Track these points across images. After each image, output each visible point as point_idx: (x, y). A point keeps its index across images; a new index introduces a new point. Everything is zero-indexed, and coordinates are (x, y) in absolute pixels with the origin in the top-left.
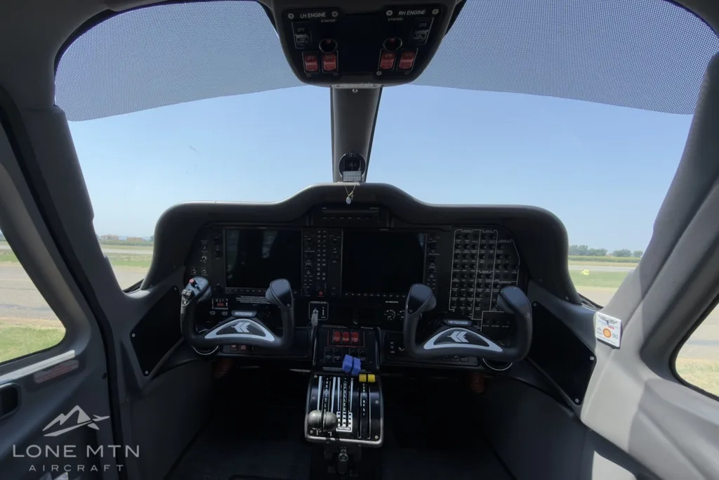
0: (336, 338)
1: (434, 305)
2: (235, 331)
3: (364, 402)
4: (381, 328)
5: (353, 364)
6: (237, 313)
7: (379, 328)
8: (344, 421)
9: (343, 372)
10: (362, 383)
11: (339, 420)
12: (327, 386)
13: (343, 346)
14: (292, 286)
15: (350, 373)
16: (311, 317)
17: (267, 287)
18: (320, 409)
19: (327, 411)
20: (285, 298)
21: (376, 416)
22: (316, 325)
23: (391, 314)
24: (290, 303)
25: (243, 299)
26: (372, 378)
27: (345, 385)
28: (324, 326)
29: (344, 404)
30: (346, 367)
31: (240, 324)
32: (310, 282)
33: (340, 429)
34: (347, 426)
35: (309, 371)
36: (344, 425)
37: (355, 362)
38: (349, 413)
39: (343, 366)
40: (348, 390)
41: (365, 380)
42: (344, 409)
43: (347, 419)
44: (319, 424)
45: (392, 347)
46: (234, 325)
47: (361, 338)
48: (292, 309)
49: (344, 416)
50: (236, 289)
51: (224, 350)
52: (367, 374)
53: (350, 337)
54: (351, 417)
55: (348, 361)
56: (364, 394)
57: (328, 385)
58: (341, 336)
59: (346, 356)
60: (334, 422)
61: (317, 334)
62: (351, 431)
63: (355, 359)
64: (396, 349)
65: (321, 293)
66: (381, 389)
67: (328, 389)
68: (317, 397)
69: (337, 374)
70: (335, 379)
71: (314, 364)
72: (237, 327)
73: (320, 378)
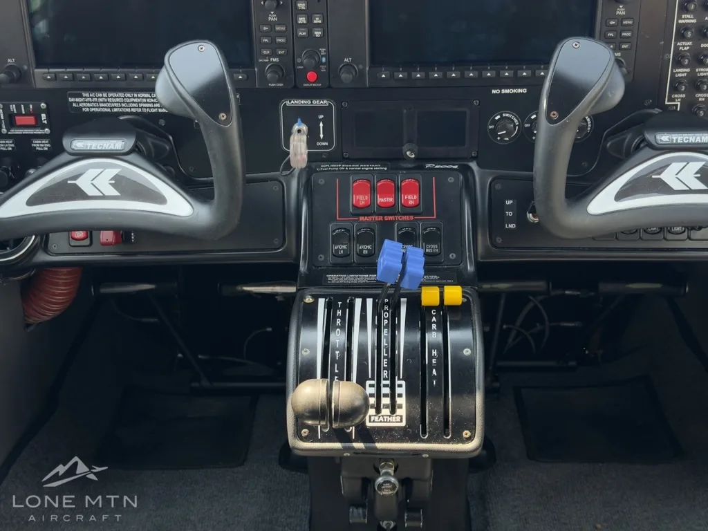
0: (362, 199)
1: (618, 94)
2: (78, 194)
3: (434, 353)
4: (479, 165)
5: (404, 262)
6: (80, 144)
7: (473, 165)
8: (386, 401)
9: (379, 285)
10: (430, 308)
11: (372, 401)
12: (338, 322)
13: (381, 218)
14: (231, 61)
15: (396, 286)
16: (288, 145)
17: (159, 65)
18: (324, 375)
19: (341, 379)
20: (211, 96)
21: (464, 386)
22: (304, 165)
23: (507, 124)
24: (227, 111)
25: (89, 103)
26: (454, 294)
27: (385, 315)
28: (324, 167)
29: (384, 363)
30: (388, 269)
31: (92, 173)
32: (281, 46)
33: (372, 420)
34: (393, 411)
35: (292, 289)
36: (386, 412)
37: (410, 256)
38: (398, 382)
39: (380, 268)
40: (394, 328)
41: (436, 302)
42: (385, 374)
43: (393, 396)
44: (322, 412)
45: (510, 214)
46: (76, 177)
47: (425, 192)
48: (234, 127)
49: (386, 390)
50: (65, 73)
51: (53, 246)
52: (441, 286)
53: (398, 190)
54: (401, 390)
55: (391, 255)
56: (434, 336)
57: (343, 318)
58: (373, 190)
59: (387, 242)
60: (358, 403)
61: (308, 188)
62: (403, 424)
63: (410, 247)
64: (520, 219)
65: (311, 75)
66: (476, 319)
67: (342, 327)
68: (314, 349)
69: (364, 291)
70: (358, 302)
71: (303, 268)
72: (82, 183)
73: (322, 302)
